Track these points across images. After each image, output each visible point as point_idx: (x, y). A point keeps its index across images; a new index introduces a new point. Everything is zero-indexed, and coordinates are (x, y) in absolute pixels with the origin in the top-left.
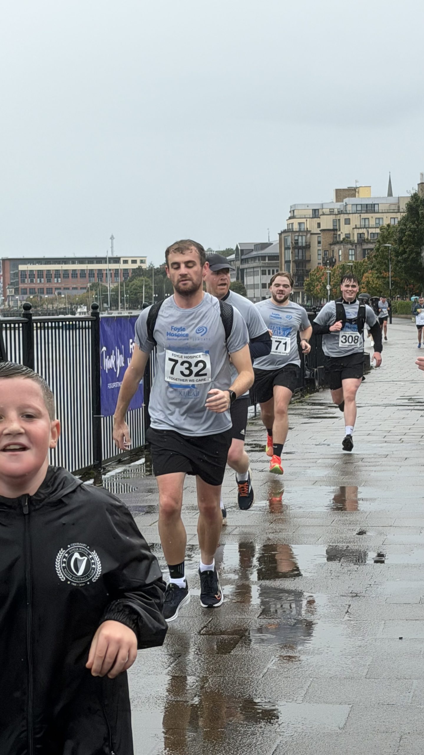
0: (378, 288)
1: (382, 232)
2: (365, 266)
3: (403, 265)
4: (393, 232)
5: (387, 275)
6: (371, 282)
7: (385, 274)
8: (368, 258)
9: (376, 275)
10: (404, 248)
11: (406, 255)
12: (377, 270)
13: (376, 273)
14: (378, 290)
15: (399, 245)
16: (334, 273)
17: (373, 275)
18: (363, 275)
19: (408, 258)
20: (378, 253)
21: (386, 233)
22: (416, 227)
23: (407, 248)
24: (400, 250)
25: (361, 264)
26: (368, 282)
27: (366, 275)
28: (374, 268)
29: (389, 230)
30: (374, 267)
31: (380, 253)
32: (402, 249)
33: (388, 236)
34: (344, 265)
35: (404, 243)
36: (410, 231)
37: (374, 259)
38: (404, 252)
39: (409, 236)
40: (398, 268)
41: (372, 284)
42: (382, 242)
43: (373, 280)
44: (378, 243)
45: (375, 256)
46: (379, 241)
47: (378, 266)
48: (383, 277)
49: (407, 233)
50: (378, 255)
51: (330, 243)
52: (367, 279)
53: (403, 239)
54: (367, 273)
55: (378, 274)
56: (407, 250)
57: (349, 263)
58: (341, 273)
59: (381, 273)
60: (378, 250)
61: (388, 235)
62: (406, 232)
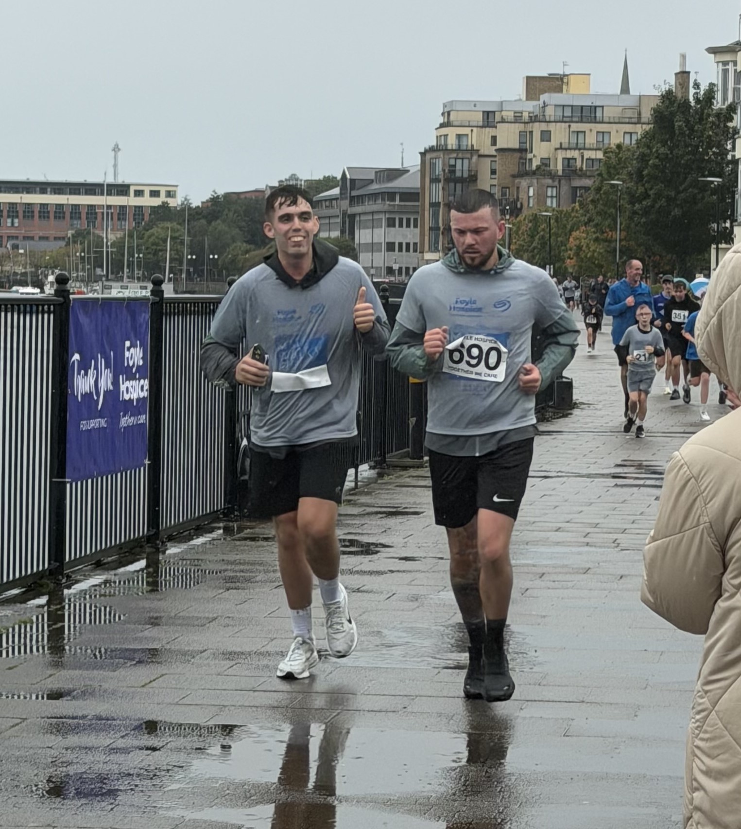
0: (596, 260)
1: (608, 157)
2: (575, 219)
3: (643, 220)
4: (626, 158)
5: (614, 236)
6: (584, 248)
7: (610, 233)
8: (581, 204)
9: (594, 236)
10: (646, 189)
11: (648, 201)
12: (596, 225)
13: (594, 233)
14: (596, 262)
15: (637, 183)
16: (519, 228)
17: (588, 234)
18: (570, 235)
19: (653, 206)
20: (598, 196)
21: (614, 161)
22: (669, 152)
23: (651, 189)
24: (639, 191)
25: (568, 215)
26: (579, 248)
27: (575, 234)
28: (591, 224)
29: (620, 155)
30: (590, 220)
31: (603, 196)
32: (641, 189)
33: (619, 166)
34: (536, 215)
35: (645, 179)
36: (657, 157)
37: (591, 207)
38: (646, 196)
39: (655, 166)
40: (633, 225)
41: (587, 251)
42: (605, 176)
43: (588, 245)
44: (600, 178)
45: (592, 201)
46: (600, 175)
47: (597, 220)
48: (606, 240)
49: (651, 162)
50: (598, 199)
51: (513, 173)
52: (577, 242)
53: (645, 172)
54: (578, 232)
55: (598, 235)
56: (651, 192)
57: (546, 211)
58: (530, 229)
59: (603, 233)
60: (598, 189)
61: (618, 164)
62: (650, 160)
